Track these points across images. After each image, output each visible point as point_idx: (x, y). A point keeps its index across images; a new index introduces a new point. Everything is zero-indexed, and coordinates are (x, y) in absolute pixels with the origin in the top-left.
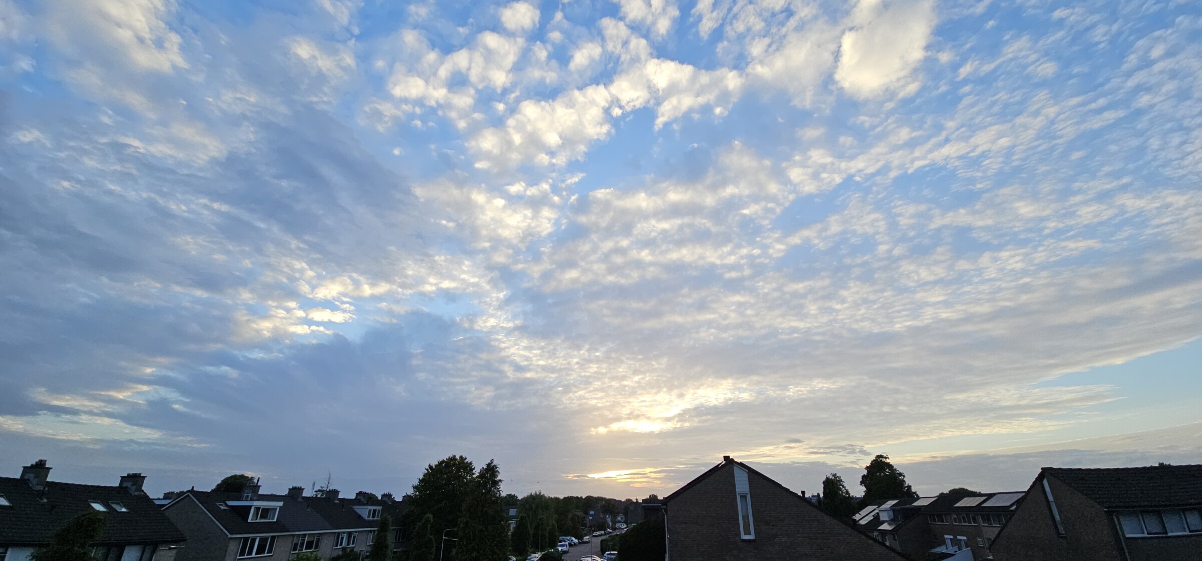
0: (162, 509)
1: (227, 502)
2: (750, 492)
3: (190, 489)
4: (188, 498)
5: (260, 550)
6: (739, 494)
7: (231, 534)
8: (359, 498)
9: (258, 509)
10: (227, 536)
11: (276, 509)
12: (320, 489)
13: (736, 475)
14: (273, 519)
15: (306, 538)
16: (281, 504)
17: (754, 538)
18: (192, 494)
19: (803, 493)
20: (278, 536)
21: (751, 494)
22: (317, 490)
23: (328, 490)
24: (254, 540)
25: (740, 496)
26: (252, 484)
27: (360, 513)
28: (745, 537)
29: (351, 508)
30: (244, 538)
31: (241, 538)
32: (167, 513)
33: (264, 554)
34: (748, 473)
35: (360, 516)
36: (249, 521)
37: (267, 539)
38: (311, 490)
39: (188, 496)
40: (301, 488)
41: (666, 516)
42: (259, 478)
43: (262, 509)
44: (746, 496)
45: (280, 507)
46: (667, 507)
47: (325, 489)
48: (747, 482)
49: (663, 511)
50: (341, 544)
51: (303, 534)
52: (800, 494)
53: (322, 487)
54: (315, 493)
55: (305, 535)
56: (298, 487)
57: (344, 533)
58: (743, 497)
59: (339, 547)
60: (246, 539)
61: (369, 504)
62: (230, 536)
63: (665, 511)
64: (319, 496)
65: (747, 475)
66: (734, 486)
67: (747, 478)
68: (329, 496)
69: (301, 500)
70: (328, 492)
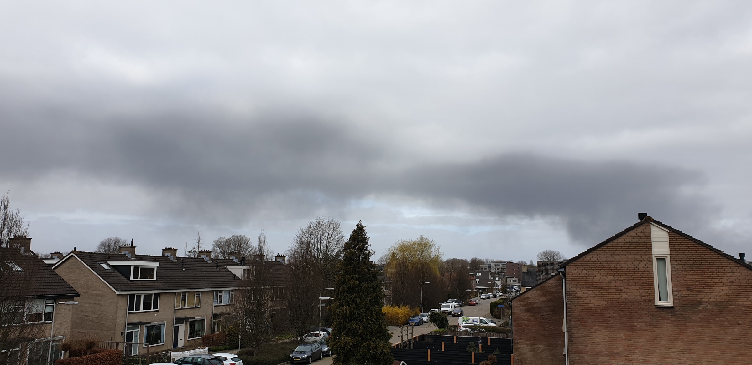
0: (52, 268)
1: (107, 261)
2: (670, 254)
3: (73, 250)
4: (73, 258)
5: (147, 306)
6: (655, 256)
7: (118, 291)
8: (231, 258)
9: (136, 268)
10: (115, 292)
11: (154, 269)
12: (192, 249)
13: (652, 235)
14: (153, 278)
15: (187, 296)
16: (157, 264)
17: (673, 305)
18: (74, 253)
19: (742, 255)
20: (160, 293)
21: (670, 256)
22: (190, 251)
23: (200, 251)
24: (139, 297)
25: (657, 259)
26: (127, 246)
27: (235, 274)
28: (659, 303)
29: (226, 268)
30: (131, 295)
31: (128, 294)
32: (57, 271)
33: (150, 309)
34: (669, 232)
35: (235, 275)
36: (132, 279)
37: (150, 296)
38: (184, 251)
39: (72, 255)
40: (173, 248)
41: (564, 280)
42: (133, 240)
43: (141, 268)
44: (665, 259)
45: (157, 266)
46: (565, 270)
47: (196, 249)
48: (668, 244)
49: (561, 274)
50: (221, 302)
51: (183, 292)
52: (739, 258)
53: (194, 248)
54: (188, 253)
55: (186, 292)
56: (171, 248)
57: (221, 291)
58: (661, 259)
59: (219, 304)
60: (132, 296)
61: (242, 264)
62: (118, 293)
63: (562, 274)
64: (191, 256)
65: (667, 235)
66: (649, 247)
67: (667, 239)
68: (202, 257)
69: (176, 260)
70: (200, 252)
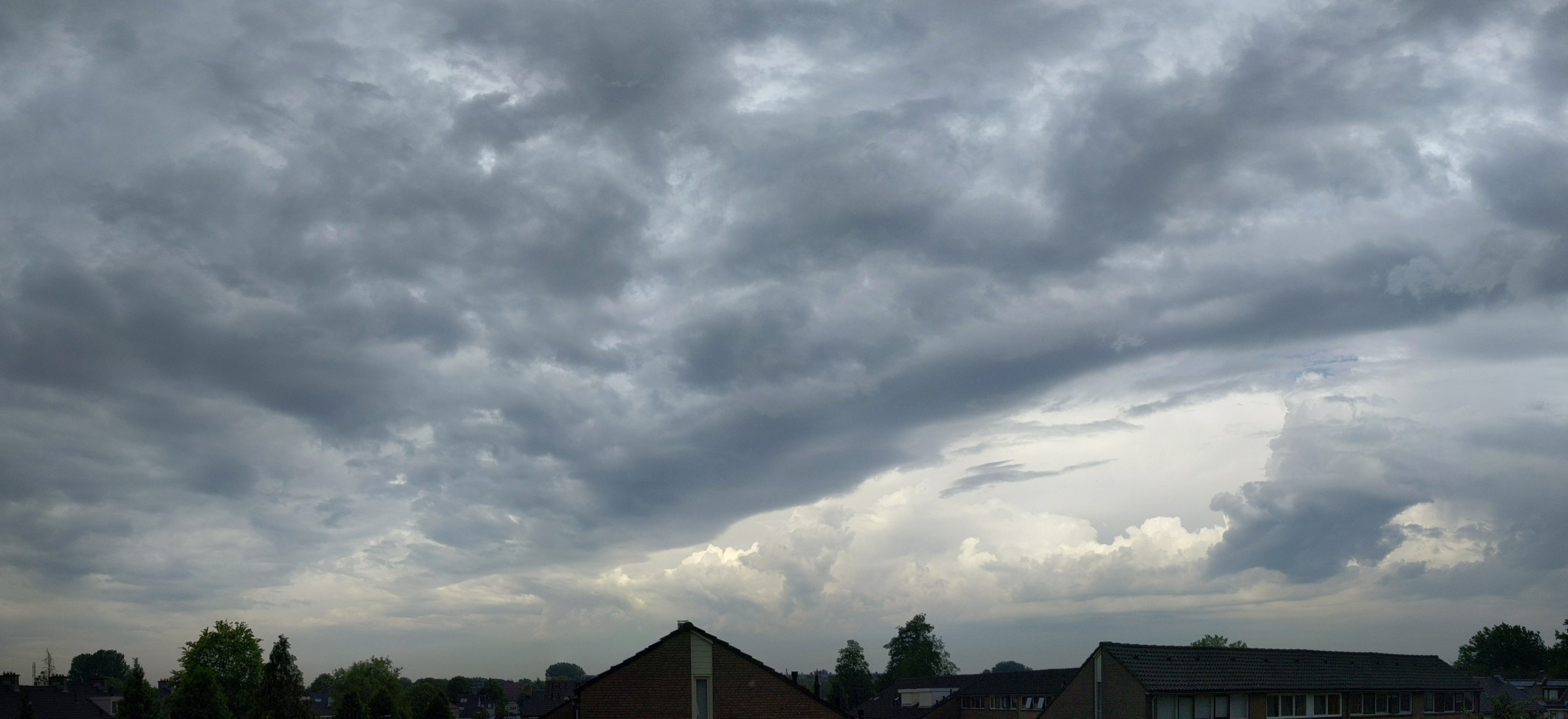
2: (713, 674)
6: (695, 677)
8: (95, 685)
13: (692, 649)
19: (794, 673)
21: (713, 678)
22: (38, 676)
25: (697, 681)
27: (102, 708)
34: (712, 645)
44: (706, 681)
46: (580, 697)
47: (46, 675)
48: (710, 660)
49: (573, 703)
53: (42, 673)
56: (11, 673)
58: (702, 681)
64: (41, 684)
65: (710, 648)
66: (687, 665)
67: (710, 654)
68: (54, 684)
69: (17, 690)
70: (50, 678)
